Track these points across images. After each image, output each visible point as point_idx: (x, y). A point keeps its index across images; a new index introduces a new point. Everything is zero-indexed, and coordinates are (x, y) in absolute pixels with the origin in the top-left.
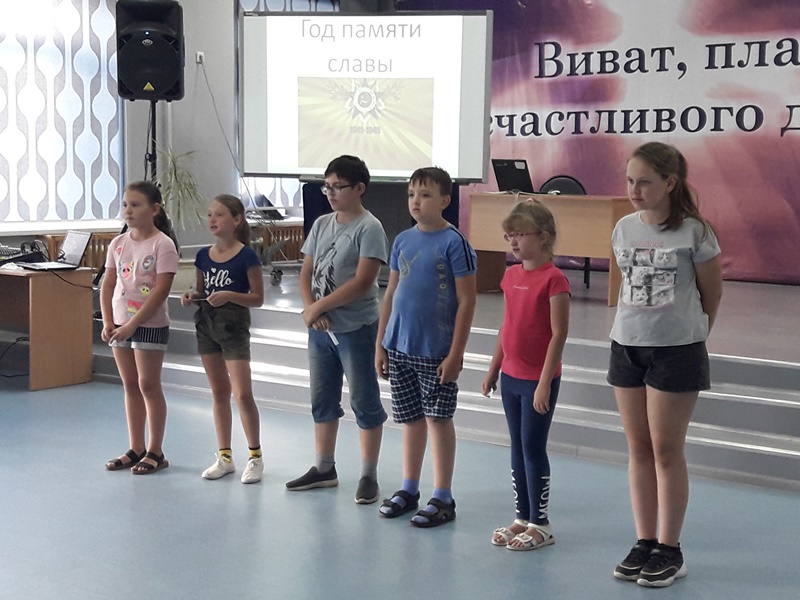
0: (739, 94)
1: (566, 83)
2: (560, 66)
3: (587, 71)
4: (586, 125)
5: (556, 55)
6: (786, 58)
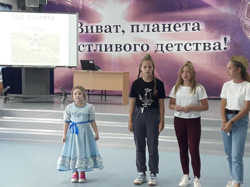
0: (141, 40)
1: (84, 35)
2: (82, 30)
3: (92, 32)
4: (92, 49)
5: (81, 26)
6: (155, 30)
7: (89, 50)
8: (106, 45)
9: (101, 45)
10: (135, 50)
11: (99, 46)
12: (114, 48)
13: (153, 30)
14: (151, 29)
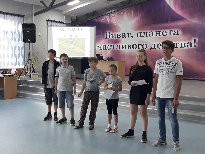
0: (143, 42)
1: (111, 40)
2: (110, 36)
3: (115, 38)
4: (115, 48)
5: (109, 34)
6: (151, 35)
7: (113, 49)
8: (122, 45)
9: (119, 45)
10: (139, 48)
11: (118, 46)
12: (127, 46)
13: (150, 36)
14: (148, 35)
